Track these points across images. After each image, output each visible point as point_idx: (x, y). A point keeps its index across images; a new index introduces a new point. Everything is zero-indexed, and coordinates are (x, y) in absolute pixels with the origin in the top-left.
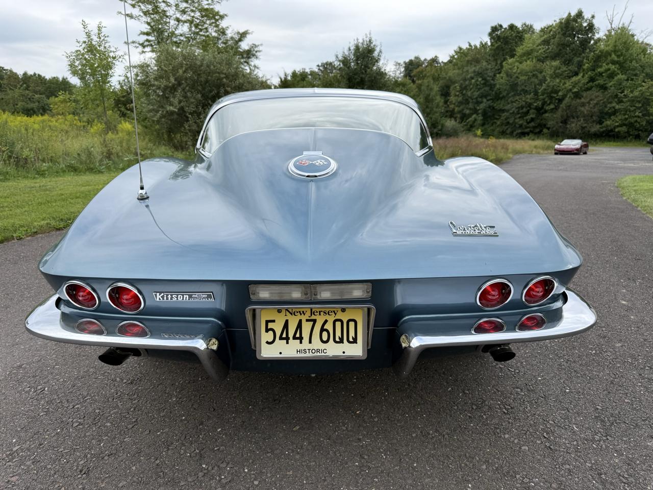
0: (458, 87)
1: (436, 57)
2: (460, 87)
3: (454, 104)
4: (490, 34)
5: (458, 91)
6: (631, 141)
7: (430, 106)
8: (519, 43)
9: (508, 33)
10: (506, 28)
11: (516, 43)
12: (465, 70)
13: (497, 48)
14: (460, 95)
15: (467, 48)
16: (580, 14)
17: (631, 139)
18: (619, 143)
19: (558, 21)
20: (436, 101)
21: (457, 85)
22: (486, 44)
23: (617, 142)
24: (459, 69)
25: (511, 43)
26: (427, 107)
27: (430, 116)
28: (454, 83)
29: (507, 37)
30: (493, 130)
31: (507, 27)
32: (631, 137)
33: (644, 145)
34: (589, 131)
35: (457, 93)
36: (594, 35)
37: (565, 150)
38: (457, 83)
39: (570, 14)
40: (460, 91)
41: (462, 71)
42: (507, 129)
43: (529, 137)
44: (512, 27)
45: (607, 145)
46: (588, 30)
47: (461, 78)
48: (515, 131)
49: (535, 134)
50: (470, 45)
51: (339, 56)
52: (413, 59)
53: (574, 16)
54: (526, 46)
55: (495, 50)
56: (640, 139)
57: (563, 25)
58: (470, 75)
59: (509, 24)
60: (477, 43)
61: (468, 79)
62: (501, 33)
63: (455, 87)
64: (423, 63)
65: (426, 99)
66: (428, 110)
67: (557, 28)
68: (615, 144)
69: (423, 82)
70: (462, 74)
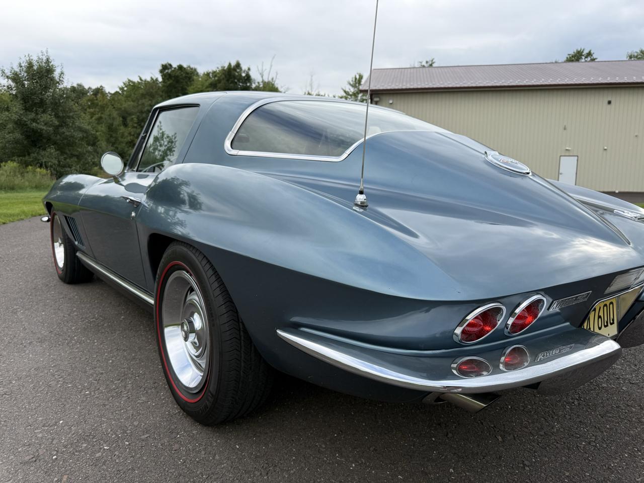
0: (135, 119)
1: (101, 86)
2: (137, 118)
3: (133, 135)
4: (161, 71)
5: (136, 123)
7: (114, 135)
8: (189, 83)
9: (178, 73)
10: (175, 68)
11: (186, 82)
12: (140, 103)
13: (170, 85)
14: (138, 127)
15: (138, 82)
16: (238, 65)
19: (220, 68)
20: (121, 131)
21: (133, 116)
22: (157, 80)
24: (133, 101)
25: (182, 82)
26: (111, 136)
27: (115, 146)
28: (130, 114)
29: (177, 77)
31: (177, 67)
35: (136, 125)
36: (251, 84)
38: (133, 115)
39: (230, 64)
40: (138, 123)
41: (137, 103)
44: (180, 67)
46: (247, 79)
47: (137, 110)
50: (141, 79)
51: (6, 72)
52: (75, 85)
53: (234, 66)
54: (196, 87)
55: (167, 87)
57: (227, 73)
58: (146, 108)
59: (178, 64)
60: (147, 77)
61: (145, 112)
62: (171, 72)
63: (132, 119)
64: (88, 91)
65: (109, 128)
66: (113, 140)
67: (220, 74)
69: (95, 111)
70: (137, 106)
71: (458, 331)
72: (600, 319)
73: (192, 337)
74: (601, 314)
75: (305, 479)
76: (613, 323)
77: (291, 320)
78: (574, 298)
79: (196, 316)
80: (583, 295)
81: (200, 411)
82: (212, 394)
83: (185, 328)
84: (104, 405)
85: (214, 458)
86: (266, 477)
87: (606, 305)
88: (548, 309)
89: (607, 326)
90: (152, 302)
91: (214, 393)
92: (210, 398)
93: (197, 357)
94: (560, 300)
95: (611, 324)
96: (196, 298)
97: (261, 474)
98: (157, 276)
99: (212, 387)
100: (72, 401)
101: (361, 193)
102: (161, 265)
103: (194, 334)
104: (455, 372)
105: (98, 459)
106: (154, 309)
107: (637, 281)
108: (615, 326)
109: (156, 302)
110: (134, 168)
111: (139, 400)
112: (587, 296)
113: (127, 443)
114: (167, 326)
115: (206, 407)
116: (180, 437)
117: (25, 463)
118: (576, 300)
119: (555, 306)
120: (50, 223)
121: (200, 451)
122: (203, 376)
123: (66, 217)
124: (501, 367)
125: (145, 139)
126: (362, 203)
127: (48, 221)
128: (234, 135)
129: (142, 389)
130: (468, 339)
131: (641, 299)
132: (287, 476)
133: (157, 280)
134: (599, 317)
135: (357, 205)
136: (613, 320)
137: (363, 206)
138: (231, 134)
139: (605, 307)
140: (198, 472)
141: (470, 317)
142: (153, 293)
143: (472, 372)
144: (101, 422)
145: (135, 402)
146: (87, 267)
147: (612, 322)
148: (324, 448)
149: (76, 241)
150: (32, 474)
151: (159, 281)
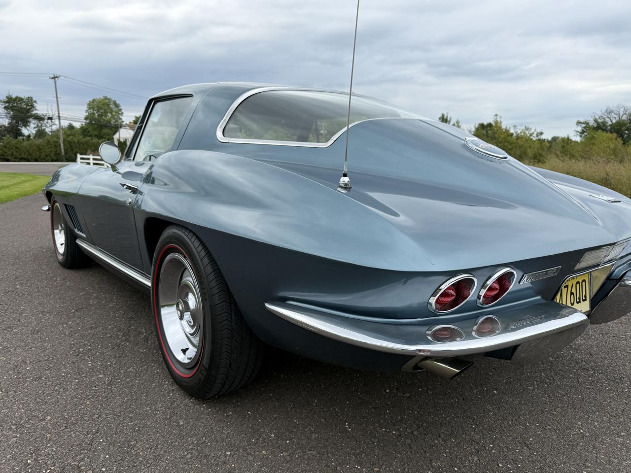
71: (433, 300)
72: (572, 296)
73: (187, 315)
74: (574, 291)
76: (585, 300)
77: (278, 295)
78: (544, 273)
79: (191, 296)
80: (553, 270)
81: (195, 385)
82: (205, 367)
83: (180, 307)
87: (578, 282)
88: (519, 282)
89: (580, 302)
90: (149, 284)
91: (207, 367)
92: (203, 372)
93: (191, 334)
94: (531, 274)
95: (584, 300)
96: (190, 279)
98: (153, 260)
99: (205, 361)
101: (345, 175)
102: (157, 248)
103: (189, 313)
104: (429, 338)
106: (151, 292)
107: (607, 259)
108: (587, 303)
109: (153, 284)
110: (131, 157)
112: (557, 271)
114: (163, 306)
115: (200, 380)
118: (546, 274)
119: (525, 279)
120: (50, 212)
122: (197, 352)
123: (65, 205)
124: (474, 333)
125: (141, 129)
126: (346, 185)
127: (48, 210)
128: (226, 123)
130: (443, 309)
131: (613, 277)
133: (153, 263)
134: (572, 293)
135: (341, 187)
136: (586, 297)
137: (346, 187)
138: (223, 122)
139: (578, 285)
141: (444, 287)
142: (150, 275)
143: (446, 338)
146: (87, 254)
147: (584, 298)
149: (75, 228)
151: (155, 264)
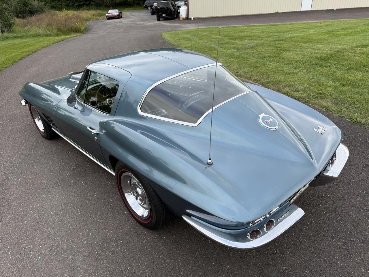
6: (136, 7)
17: (136, 5)
18: (131, 9)
23: (130, 8)
30: (61, 5)
32: (136, 4)
33: (143, 9)
34: (115, 2)
37: (112, 16)
42: (69, 3)
43: (84, 8)
45: (126, 10)
48: (75, 4)
49: (87, 5)
56: (140, 5)
68: (130, 9)
75: (193, 250)
79: (138, 189)
83: (135, 195)
84: (104, 222)
85: (157, 245)
86: (179, 251)
97: (177, 250)
100: (89, 222)
103: (139, 196)
105: (113, 251)
111: (117, 217)
113: (121, 242)
116: (141, 236)
117: (86, 256)
121: (150, 242)
129: (116, 211)
132: (186, 249)
140: (153, 252)
144: (106, 232)
145: (116, 219)
148: (198, 234)
150: (91, 261)
